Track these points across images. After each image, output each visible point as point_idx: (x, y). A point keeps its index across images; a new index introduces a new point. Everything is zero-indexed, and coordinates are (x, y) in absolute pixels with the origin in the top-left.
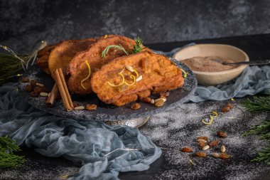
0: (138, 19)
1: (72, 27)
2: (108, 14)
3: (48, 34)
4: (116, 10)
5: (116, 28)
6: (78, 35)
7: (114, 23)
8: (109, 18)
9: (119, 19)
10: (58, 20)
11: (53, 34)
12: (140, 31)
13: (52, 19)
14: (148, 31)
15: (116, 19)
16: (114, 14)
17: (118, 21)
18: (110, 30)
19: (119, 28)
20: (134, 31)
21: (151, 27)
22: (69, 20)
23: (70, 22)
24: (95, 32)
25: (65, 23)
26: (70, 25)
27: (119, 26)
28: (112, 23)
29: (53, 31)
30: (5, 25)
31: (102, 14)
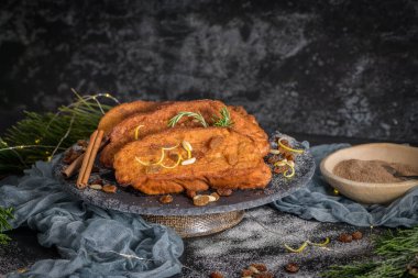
0: (395, 104)
1: (296, 101)
2: (350, 91)
3: (262, 106)
4: (362, 86)
5: (360, 113)
6: (304, 113)
7: (358, 105)
8: (351, 96)
9: (365, 99)
10: (278, 88)
11: (269, 106)
12: (396, 122)
13: (269, 85)
14: (408, 124)
15: (361, 99)
16: (358, 91)
17: (364, 103)
18: (351, 114)
19: (365, 113)
20: (386, 122)
21: (412, 119)
22: (292, 89)
23: (294, 94)
24: (328, 113)
25: (287, 93)
26: (294, 98)
27: (365, 110)
28: (354, 104)
29: (269, 103)
30: (204, 83)
31: (341, 89)
